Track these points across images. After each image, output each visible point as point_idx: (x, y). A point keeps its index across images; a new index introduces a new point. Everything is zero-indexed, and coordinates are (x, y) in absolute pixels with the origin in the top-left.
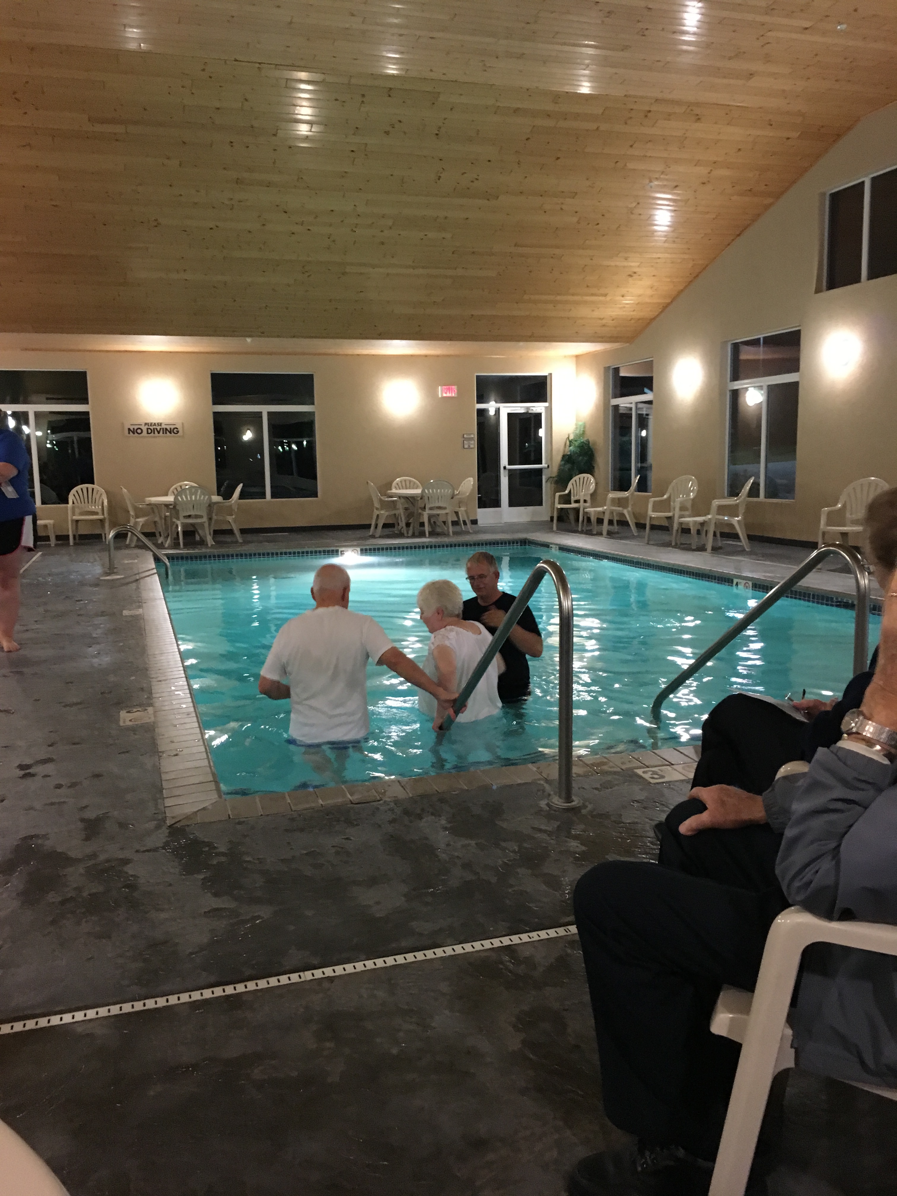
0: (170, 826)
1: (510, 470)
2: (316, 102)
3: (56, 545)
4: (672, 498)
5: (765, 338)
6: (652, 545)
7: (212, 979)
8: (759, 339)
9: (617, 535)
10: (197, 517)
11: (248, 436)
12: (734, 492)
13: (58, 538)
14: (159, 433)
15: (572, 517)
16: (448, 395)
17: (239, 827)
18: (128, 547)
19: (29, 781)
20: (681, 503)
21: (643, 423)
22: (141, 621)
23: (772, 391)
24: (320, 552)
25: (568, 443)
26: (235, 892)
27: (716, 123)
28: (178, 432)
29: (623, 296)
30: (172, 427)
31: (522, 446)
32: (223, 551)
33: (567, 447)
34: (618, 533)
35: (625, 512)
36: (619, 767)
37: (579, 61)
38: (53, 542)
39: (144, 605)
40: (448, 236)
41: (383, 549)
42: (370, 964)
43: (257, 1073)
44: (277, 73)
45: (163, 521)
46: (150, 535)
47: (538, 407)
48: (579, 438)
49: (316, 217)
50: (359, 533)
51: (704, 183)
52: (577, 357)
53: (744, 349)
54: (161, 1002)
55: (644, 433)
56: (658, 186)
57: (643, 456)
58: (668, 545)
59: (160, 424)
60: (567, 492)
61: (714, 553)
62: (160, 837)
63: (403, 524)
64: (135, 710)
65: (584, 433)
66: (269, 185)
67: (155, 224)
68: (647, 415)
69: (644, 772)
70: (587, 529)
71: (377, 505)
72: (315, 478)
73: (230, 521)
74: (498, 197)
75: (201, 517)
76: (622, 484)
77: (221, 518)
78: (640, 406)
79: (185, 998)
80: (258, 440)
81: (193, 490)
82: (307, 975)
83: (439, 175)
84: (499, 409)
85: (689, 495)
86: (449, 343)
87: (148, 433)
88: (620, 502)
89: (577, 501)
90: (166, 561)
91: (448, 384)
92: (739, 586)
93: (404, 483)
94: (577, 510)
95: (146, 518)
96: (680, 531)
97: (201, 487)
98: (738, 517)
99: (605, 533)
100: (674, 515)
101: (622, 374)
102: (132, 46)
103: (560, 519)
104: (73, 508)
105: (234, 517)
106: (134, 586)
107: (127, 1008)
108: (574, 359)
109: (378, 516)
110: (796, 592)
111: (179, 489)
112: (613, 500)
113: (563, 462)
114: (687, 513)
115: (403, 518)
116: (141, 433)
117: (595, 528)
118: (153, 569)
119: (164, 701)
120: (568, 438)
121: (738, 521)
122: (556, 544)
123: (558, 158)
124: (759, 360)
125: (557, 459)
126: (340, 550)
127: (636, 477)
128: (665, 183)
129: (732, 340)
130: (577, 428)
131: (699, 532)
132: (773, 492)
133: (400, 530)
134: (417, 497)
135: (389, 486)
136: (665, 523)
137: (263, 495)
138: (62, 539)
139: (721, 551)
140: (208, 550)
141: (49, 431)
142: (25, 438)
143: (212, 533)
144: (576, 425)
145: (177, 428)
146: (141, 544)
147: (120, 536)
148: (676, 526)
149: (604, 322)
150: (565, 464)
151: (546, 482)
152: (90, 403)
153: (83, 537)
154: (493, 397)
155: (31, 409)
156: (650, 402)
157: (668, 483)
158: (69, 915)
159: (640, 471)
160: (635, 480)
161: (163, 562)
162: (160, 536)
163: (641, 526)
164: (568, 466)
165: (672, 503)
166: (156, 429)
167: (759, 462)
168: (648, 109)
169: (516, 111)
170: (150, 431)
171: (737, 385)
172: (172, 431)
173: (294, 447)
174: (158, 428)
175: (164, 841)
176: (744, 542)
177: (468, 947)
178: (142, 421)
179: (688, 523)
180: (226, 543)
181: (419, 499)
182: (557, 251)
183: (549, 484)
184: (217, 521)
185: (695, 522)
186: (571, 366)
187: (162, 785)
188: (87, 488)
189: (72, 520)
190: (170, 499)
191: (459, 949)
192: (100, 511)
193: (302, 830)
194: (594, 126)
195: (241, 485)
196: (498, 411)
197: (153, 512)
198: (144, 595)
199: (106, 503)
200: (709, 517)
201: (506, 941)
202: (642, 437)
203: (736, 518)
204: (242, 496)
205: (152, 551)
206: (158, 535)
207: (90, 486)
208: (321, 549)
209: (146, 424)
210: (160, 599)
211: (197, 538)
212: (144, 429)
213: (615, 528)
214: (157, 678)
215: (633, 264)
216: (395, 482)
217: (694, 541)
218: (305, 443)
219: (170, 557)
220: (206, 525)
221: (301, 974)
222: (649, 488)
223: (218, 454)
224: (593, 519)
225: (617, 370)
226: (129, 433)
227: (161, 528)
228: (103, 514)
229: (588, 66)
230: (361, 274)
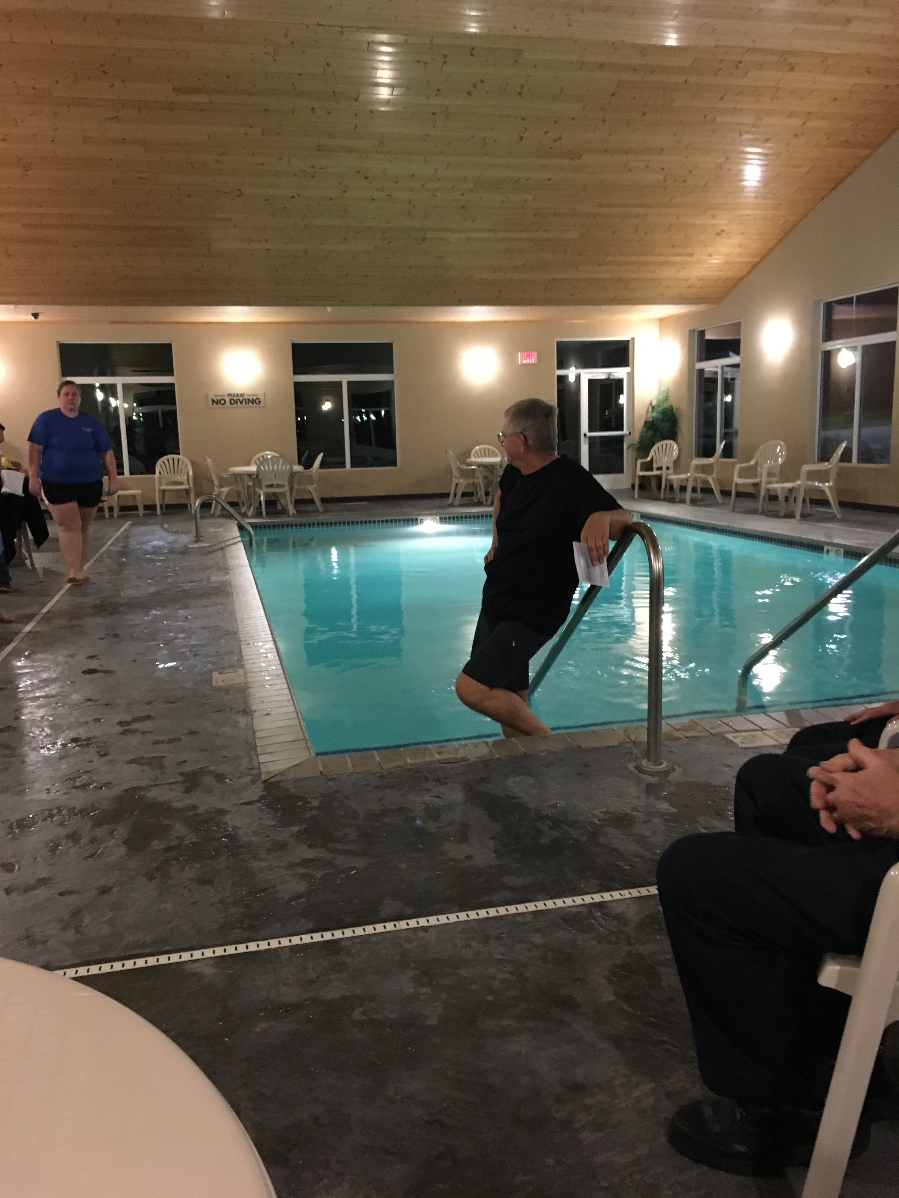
0: (265, 782)
1: (591, 438)
2: (397, 64)
3: (144, 515)
4: (759, 463)
5: (858, 297)
6: (738, 512)
7: (311, 925)
8: (852, 298)
9: (702, 503)
10: (279, 486)
11: (327, 406)
12: (825, 456)
13: (146, 507)
14: (241, 403)
15: (654, 484)
16: (528, 361)
17: (330, 783)
18: (213, 516)
19: (129, 737)
20: (770, 468)
21: (729, 387)
22: (229, 588)
23: (867, 351)
24: (400, 521)
25: (650, 409)
26: (329, 844)
27: (810, 72)
28: (260, 402)
29: (710, 255)
30: (255, 398)
31: (603, 414)
32: (304, 520)
33: (650, 413)
34: (701, 500)
35: (710, 479)
36: (708, 731)
37: (667, 11)
38: (141, 511)
39: (231, 571)
40: (529, 197)
41: (462, 518)
42: (463, 916)
43: (357, 1015)
44: (358, 36)
45: (246, 490)
46: (234, 504)
47: (619, 373)
48: (663, 403)
49: (397, 182)
50: (438, 502)
51: (796, 136)
52: (661, 320)
53: (837, 308)
54: (263, 945)
55: (729, 398)
56: (748, 139)
57: (728, 421)
58: (754, 512)
59: (242, 395)
60: (649, 459)
61: (802, 520)
62: (256, 792)
63: (482, 493)
64: (226, 671)
65: (666, 399)
66: (350, 151)
67: (238, 193)
68: (733, 379)
69: (734, 737)
70: (670, 497)
71: (455, 473)
72: (394, 447)
73: (311, 490)
74: (581, 156)
75: (282, 486)
76: (707, 450)
77: (302, 487)
78: (727, 369)
79: (285, 942)
80: (338, 411)
81: (275, 460)
82: (402, 925)
83: (521, 135)
84: (580, 375)
85: (776, 460)
86: (529, 308)
87: (231, 404)
88: (704, 469)
89: (660, 469)
90: (250, 529)
91: (527, 351)
92: (830, 554)
93: (483, 452)
94: (659, 478)
95: (231, 488)
96: (767, 499)
97: (281, 456)
98: (828, 481)
99: (688, 500)
100: (761, 481)
101: (708, 337)
102: (215, 14)
103: (642, 487)
104: (160, 478)
105: (314, 486)
106: (219, 553)
107: (231, 950)
108: (658, 323)
109: (457, 485)
110: (890, 559)
111: (261, 459)
112: (697, 466)
113: (645, 429)
114: (775, 479)
115: (482, 488)
116: (223, 404)
117: (678, 495)
118: (237, 537)
119: (254, 663)
120: (651, 404)
121: (829, 487)
122: (638, 512)
123: (644, 114)
124: (851, 320)
125: (639, 425)
126: (420, 518)
127: (721, 442)
128: (757, 136)
129: (824, 299)
130: (659, 393)
131: (787, 499)
132: (867, 456)
133: (479, 500)
134: (497, 465)
135: (468, 454)
136: (752, 490)
137: (343, 465)
138: (150, 508)
139: (810, 518)
140: (290, 519)
141: (135, 405)
142: (112, 410)
143: (293, 503)
144: (659, 390)
145: (259, 399)
146: (225, 513)
147: (206, 506)
148: (763, 493)
149: (690, 282)
150: (646, 432)
151: (628, 448)
152: (175, 374)
153: (169, 507)
154: (573, 362)
155: (119, 381)
156: (737, 366)
157: (755, 448)
158: (174, 862)
159: (725, 436)
160: (720, 446)
161: (247, 530)
162: (244, 505)
163: (726, 493)
164: (650, 433)
165: (759, 469)
166: (239, 400)
167: (852, 427)
168: (738, 59)
169: (601, 66)
170: (232, 402)
171: (829, 346)
172: (253, 401)
173: (373, 417)
174: (241, 399)
175: (260, 795)
176: (835, 508)
177: (560, 903)
178: (225, 392)
179: (775, 490)
180: (308, 512)
181: (498, 467)
182: (642, 211)
183: (630, 450)
184: (298, 491)
185: (784, 488)
186: (655, 330)
187: (255, 743)
188: (173, 459)
189: (159, 490)
190: (253, 468)
191: (550, 904)
192: (186, 482)
193: (392, 787)
194: (683, 78)
195: (322, 454)
196: (578, 377)
197: (237, 482)
198: (231, 562)
199: (191, 473)
200: (799, 482)
201: (597, 898)
202: (726, 403)
203: (827, 484)
204: (323, 465)
205: (237, 520)
206: (241, 504)
207: (175, 456)
208: (401, 518)
209: (229, 395)
210: (246, 566)
211: (279, 508)
212: (228, 399)
213: (699, 495)
214: (245, 641)
215: (721, 222)
216: (474, 451)
217: (782, 508)
218: (383, 413)
219: (255, 526)
220: (288, 495)
221: (397, 923)
222: (734, 453)
223: (299, 425)
224: (676, 486)
225: (702, 333)
226: (213, 404)
227: (244, 497)
228: (189, 484)
229: (677, 16)
230: (441, 239)
